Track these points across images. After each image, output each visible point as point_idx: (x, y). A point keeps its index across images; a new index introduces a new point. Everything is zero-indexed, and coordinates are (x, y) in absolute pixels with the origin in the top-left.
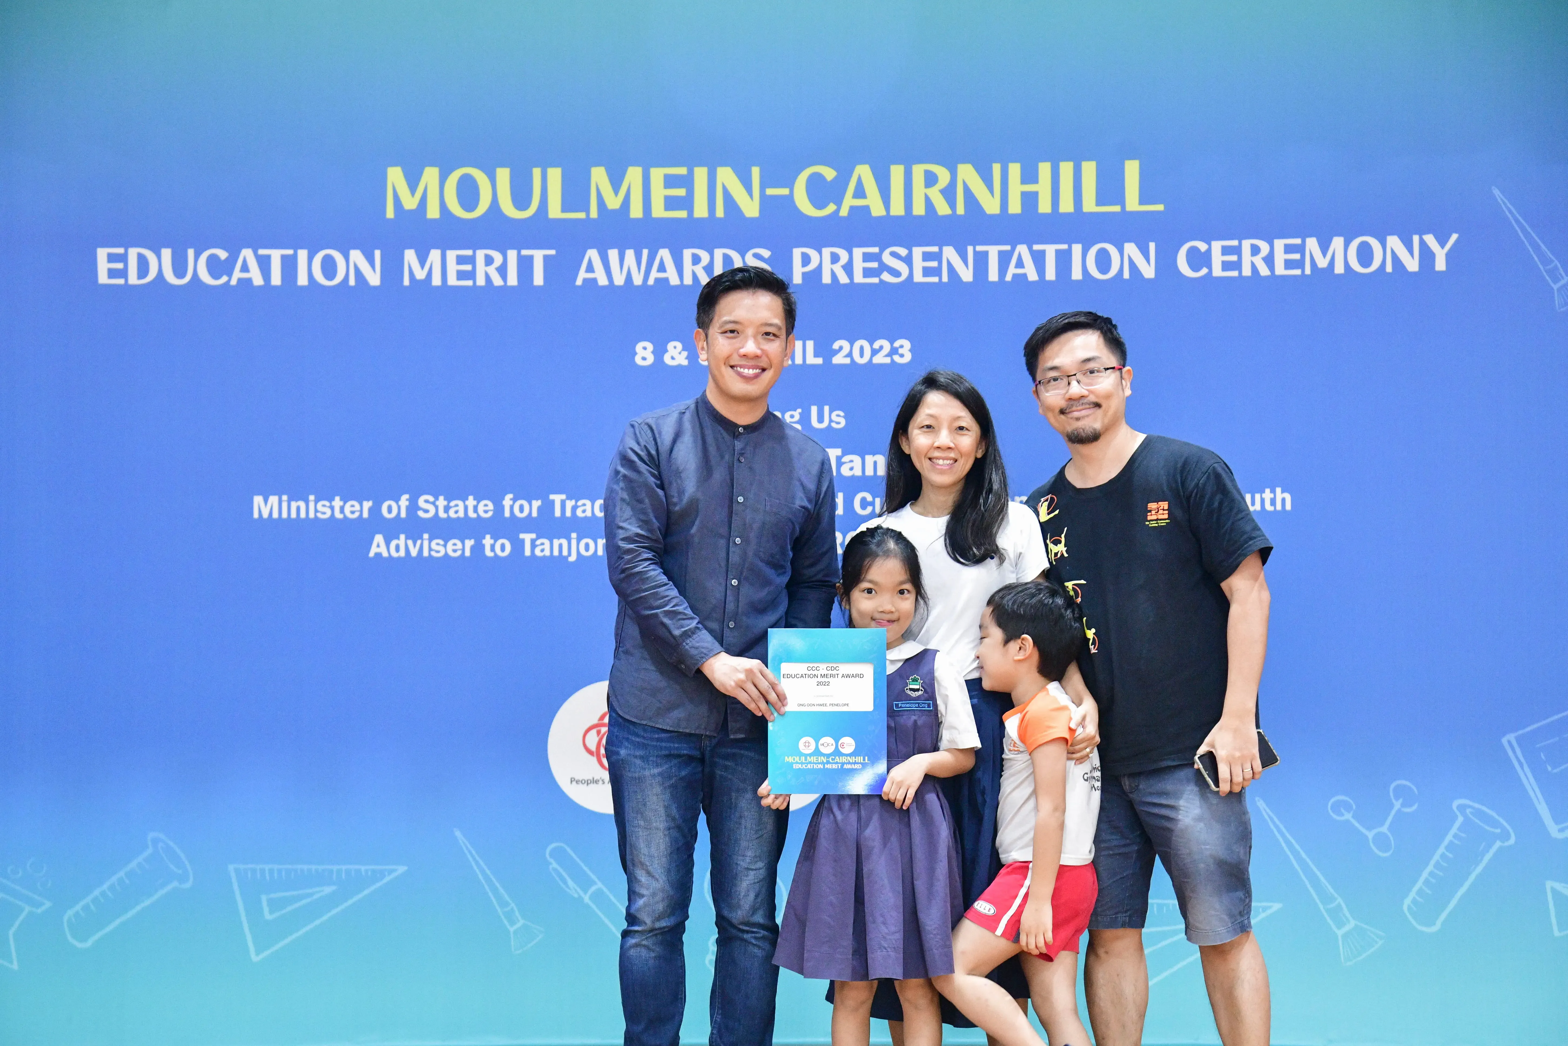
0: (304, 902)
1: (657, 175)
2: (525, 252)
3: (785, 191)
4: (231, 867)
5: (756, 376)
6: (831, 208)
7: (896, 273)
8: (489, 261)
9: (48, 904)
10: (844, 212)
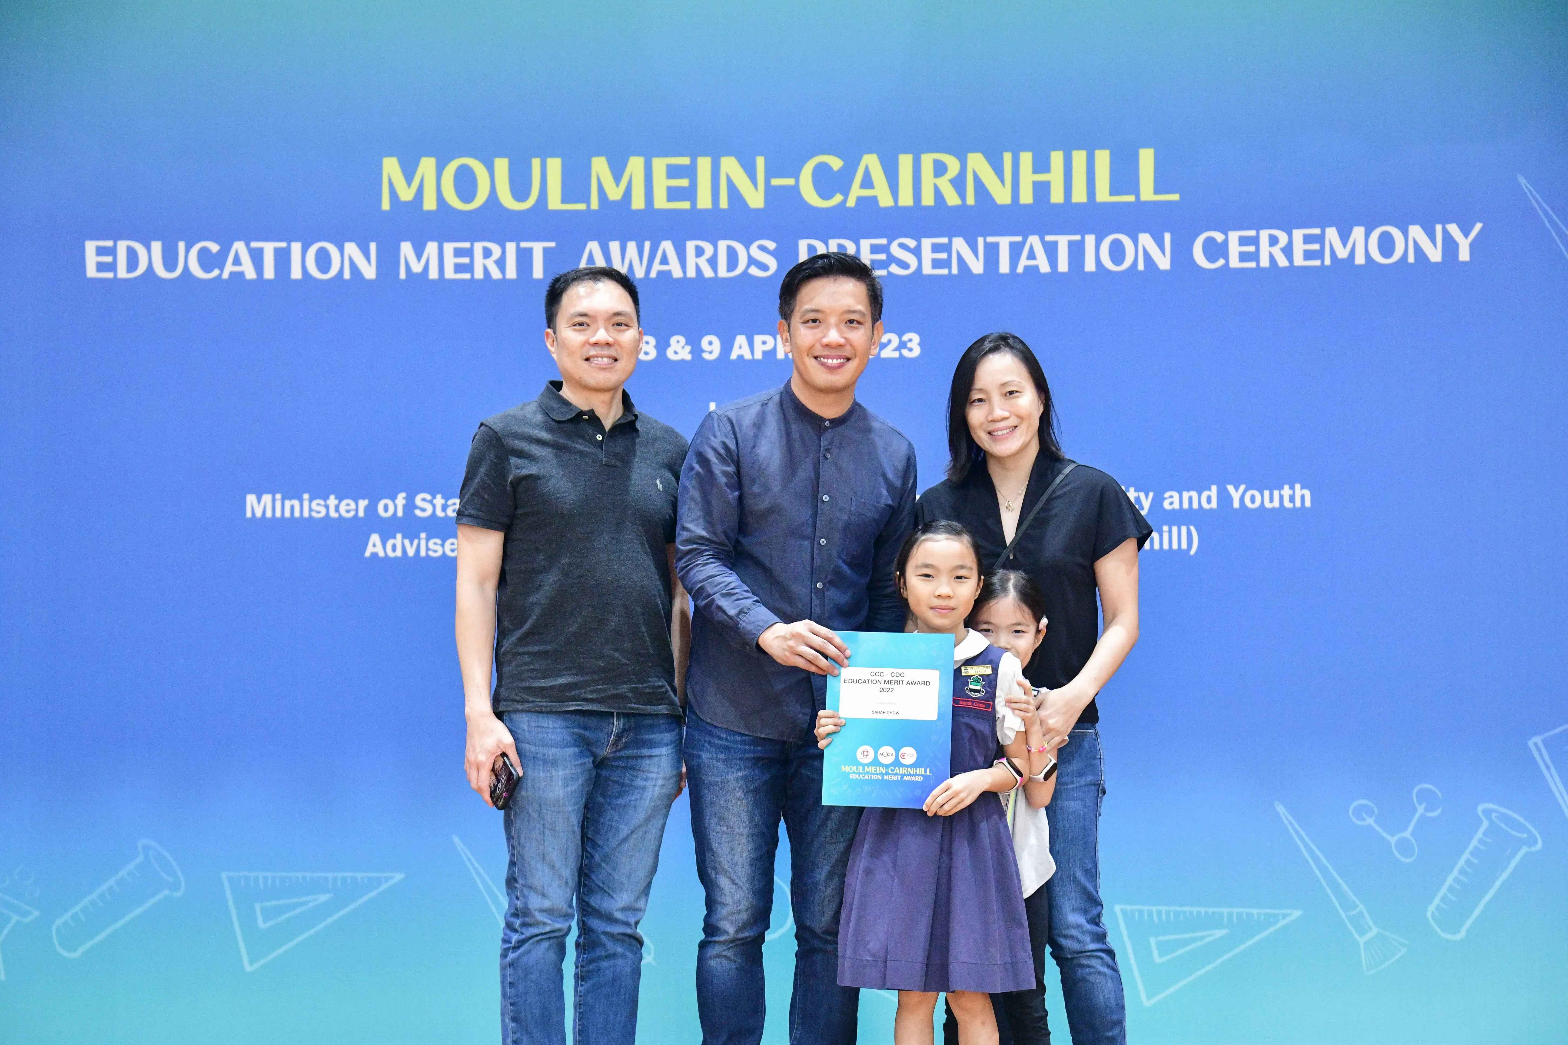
0: (297, 911)
1: (660, 165)
2: (524, 245)
3: (791, 182)
4: (224, 875)
5: (840, 366)
6: (838, 198)
7: (904, 265)
8: (487, 253)
9: (36, 914)
10: (851, 203)
